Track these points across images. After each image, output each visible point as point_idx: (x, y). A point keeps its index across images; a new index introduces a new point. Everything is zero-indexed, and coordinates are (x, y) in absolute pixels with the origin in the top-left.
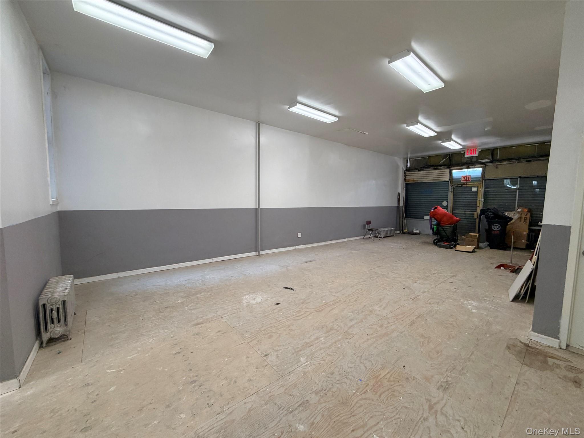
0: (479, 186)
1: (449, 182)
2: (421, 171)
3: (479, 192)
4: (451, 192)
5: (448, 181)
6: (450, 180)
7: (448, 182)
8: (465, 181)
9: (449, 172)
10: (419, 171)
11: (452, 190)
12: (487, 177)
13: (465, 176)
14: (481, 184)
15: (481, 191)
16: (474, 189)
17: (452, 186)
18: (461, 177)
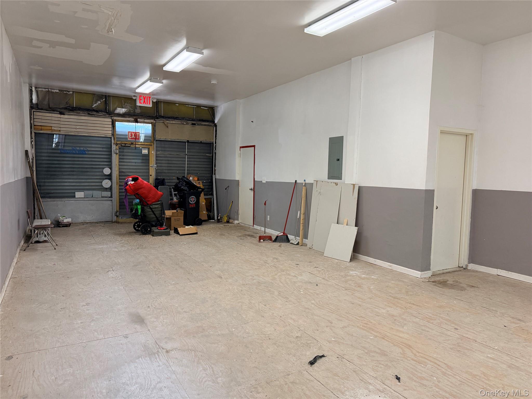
0: (151, 147)
1: (113, 138)
2: (64, 114)
3: (150, 155)
4: (116, 154)
5: (111, 136)
6: (113, 135)
7: (111, 138)
8: (133, 138)
9: (111, 123)
10: (61, 113)
11: (117, 152)
12: (158, 137)
13: (133, 133)
14: (152, 145)
15: (153, 155)
16: (145, 152)
17: (116, 145)
18: (127, 134)
